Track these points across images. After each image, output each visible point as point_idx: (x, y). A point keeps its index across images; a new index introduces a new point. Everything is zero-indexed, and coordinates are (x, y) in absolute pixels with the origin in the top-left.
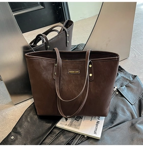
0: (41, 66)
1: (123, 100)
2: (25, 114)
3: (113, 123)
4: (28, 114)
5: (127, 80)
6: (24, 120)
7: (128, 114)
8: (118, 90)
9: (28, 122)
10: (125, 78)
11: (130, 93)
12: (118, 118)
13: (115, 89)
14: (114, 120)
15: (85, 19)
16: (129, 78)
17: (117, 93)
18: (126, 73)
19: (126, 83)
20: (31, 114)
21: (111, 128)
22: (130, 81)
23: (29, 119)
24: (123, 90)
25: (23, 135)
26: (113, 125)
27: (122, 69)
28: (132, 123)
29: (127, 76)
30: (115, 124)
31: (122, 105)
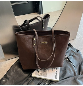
0: (26, 40)
1: (70, 64)
2: (13, 67)
3: (63, 77)
4: (14, 67)
5: (74, 52)
6: (11, 71)
7: (73, 72)
8: (67, 58)
9: (14, 72)
10: (72, 51)
11: (74, 60)
12: (67, 74)
13: (66, 57)
14: (64, 75)
15: (51, 12)
16: (75, 51)
17: (67, 59)
18: (73, 48)
19: (72, 54)
20: (16, 67)
21: (62, 80)
22: (75, 53)
23: (14, 70)
24: (71, 58)
25: (10, 80)
26: (63, 79)
27: (71, 45)
28: (74, 78)
29: (74, 50)
30: (64, 78)
31: (69, 67)
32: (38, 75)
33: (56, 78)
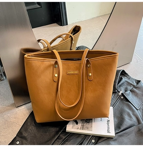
1: (128, 105)
6: (29, 124)
7: (134, 119)
8: (123, 95)
11: (135, 98)
12: (125, 123)
13: (120, 94)
14: (121, 125)
15: (82, 21)
16: (133, 83)
18: (129, 78)
19: (130, 88)
21: (119, 133)
22: (134, 86)
24: (128, 95)
25: (29, 140)
26: (120, 130)
27: (126, 73)
28: (139, 128)
29: (131, 81)
31: (128, 110)
32: (78, 129)
33: (108, 131)
